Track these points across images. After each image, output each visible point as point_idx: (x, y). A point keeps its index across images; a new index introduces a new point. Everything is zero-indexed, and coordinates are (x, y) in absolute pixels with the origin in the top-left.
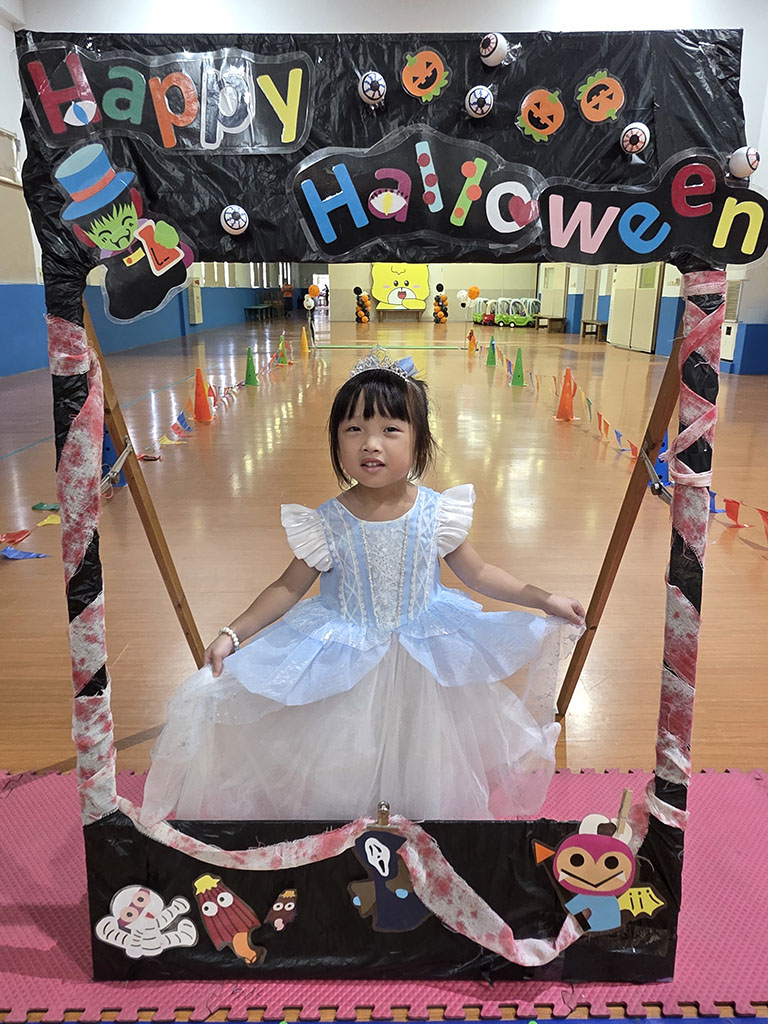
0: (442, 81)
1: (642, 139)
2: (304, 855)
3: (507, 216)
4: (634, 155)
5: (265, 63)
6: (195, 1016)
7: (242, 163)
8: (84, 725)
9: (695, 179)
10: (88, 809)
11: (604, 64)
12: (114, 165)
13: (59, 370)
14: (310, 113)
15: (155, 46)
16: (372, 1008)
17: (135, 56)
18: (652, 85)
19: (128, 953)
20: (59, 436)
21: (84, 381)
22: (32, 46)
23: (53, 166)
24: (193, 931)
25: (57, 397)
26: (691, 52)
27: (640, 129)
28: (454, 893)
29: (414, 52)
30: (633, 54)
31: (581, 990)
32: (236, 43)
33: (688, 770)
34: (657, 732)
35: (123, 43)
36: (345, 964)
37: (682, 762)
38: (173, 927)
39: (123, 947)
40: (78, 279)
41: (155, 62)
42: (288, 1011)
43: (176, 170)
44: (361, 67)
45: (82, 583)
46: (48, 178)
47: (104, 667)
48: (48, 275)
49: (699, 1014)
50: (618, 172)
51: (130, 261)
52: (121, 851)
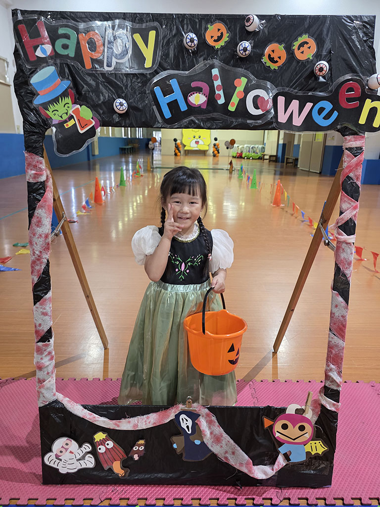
0: (226, 38)
1: (325, 69)
2: (149, 422)
3: (256, 107)
4: (320, 77)
5: (137, 27)
6: (93, 503)
7: (125, 78)
8: (40, 357)
9: (350, 90)
10: (42, 399)
11: (306, 31)
12: (61, 77)
13: (31, 180)
14: (159, 53)
15: (82, 18)
16: (182, 499)
17: (72, 23)
18: (331, 42)
19: (60, 471)
20: (31, 212)
21: (43, 185)
22: (20, 17)
23: (30, 77)
24: (93, 460)
25: (29, 193)
26: (350, 26)
27: (324, 64)
28: (223, 442)
29: (212, 23)
30: (322, 26)
31: (286, 491)
32: (123, 17)
33: (341, 383)
34: (325, 364)
35: (66, 16)
36: (168, 477)
37: (338, 379)
38: (83, 458)
39: (57, 467)
40: (41, 134)
41: (82, 26)
42: (140, 500)
43: (92, 80)
44: (185, 31)
45: (40, 286)
46: (27, 83)
47: (51, 328)
48: (26, 131)
49: (344, 504)
50: (313, 85)
51: (67, 125)
52: (58, 420)
